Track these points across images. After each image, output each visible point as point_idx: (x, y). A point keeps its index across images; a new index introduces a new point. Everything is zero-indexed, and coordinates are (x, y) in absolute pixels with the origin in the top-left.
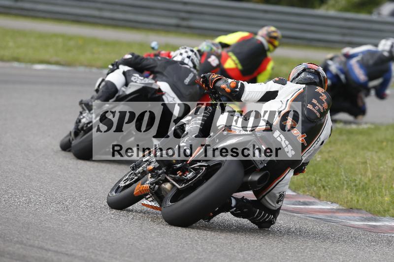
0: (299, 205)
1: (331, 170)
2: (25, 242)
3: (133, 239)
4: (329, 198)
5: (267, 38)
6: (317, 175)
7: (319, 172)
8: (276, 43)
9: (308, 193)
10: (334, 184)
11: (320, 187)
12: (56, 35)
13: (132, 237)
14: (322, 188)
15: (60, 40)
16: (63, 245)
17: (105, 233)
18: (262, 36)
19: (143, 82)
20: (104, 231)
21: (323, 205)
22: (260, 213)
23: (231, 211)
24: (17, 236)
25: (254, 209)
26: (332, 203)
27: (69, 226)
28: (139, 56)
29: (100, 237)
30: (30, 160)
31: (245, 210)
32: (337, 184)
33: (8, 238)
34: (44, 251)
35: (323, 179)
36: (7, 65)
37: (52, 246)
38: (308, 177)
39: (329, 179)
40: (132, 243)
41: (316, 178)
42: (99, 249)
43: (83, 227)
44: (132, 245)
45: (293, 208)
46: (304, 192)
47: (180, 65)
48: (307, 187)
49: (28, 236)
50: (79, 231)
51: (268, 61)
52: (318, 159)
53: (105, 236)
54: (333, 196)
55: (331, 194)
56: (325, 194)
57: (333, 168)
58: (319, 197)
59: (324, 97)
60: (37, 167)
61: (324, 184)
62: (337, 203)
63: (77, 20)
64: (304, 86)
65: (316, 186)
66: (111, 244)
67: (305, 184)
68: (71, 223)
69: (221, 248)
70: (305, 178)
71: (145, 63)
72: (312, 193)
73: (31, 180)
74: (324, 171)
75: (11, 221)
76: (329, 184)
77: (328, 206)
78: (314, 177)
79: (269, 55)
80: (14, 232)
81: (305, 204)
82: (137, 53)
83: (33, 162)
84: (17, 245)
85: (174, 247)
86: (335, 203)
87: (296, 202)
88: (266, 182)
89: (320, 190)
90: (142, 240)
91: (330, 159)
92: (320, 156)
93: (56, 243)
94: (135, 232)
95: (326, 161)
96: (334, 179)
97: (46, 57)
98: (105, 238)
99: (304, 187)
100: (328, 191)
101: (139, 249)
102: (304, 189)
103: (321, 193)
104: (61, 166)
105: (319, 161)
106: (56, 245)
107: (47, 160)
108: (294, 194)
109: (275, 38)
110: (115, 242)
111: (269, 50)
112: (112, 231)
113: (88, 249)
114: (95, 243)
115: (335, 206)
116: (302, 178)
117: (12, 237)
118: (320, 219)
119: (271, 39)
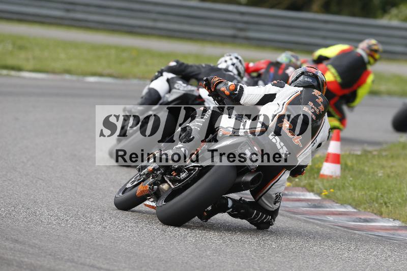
0: (360, 222)
1: (394, 185)
2: (76, 260)
3: (188, 257)
4: (391, 214)
5: (368, 51)
6: (379, 191)
7: (381, 188)
8: (377, 56)
9: (369, 210)
10: (396, 200)
11: (382, 204)
12: (109, 47)
13: (186, 255)
14: (384, 204)
15: (113, 52)
16: (115, 263)
17: (159, 251)
18: (363, 50)
19: (186, 89)
20: (158, 249)
21: (384, 222)
22: (257, 214)
23: (227, 211)
24: (68, 254)
25: (251, 210)
26: (394, 220)
27: (121, 243)
28: (183, 64)
29: (154, 255)
30: (81, 176)
31: (242, 211)
32: (400, 200)
33: (59, 257)
34: (95, 269)
35: (385, 195)
36: (58, 77)
37: (104, 264)
38: (369, 193)
39: (392, 195)
40: (186, 262)
41: (378, 194)
42: (152, 268)
43: (136, 244)
44: (186, 263)
45: (354, 225)
46: (365, 208)
47: (224, 72)
48: (368, 203)
49: (79, 254)
50: (132, 249)
51: (368, 74)
52: (380, 175)
53: (159, 254)
54: (395, 213)
55: (393, 210)
56: (387, 210)
57: (396, 184)
58: (381, 214)
59: (320, 100)
60: (89, 182)
61: (386, 200)
62: (400, 220)
63: (131, 31)
64: (301, 89)
65: (377, 203)
66: (164, 262)
67: (366, 200)
68: (124, 240)
69: (279, 266)
70: (366, 194)
71: (189, 70)
72: (373, 210)
73: (83, 196)
74: (386, 187)
75: (62, 238)
76: (391, 200)
77: (391, 224)
78: (375, 193)
79: (370, 68)
80: (64, 249)
81: (366, 221)
82: (182, 60)
83: (85, 177)
84: (68, 263)
85: (230, 266)
86: (397, 220)
87: (357, 218)
88: (259, 183)
89: (382, 207)
90: (197, 258)
91: (392, 175)
92: (382, 171)
93: (108, 261)
94: (189, 250)
95: (389, 176)
96: (397, 195)
97: (99, 69)
98: (159, 256)
99: (365, 204)
100: (390, 208)
101: (193, 267)
102: (365, 206)
103: (383, 210)
104: (113, 182)
105: (381, 176)
106: (108, 263)
107: (99, 176)
108: (355, 210)
109: (376, 51)
110: (169, 260)
111: (369, 63)
112: (166, 249)
113: (141, 267)
114: (148, 261)
115: (397, 223)
116: (363, 195)
117: (62, 255)
118: (382, 236)
119: (372, 52)
